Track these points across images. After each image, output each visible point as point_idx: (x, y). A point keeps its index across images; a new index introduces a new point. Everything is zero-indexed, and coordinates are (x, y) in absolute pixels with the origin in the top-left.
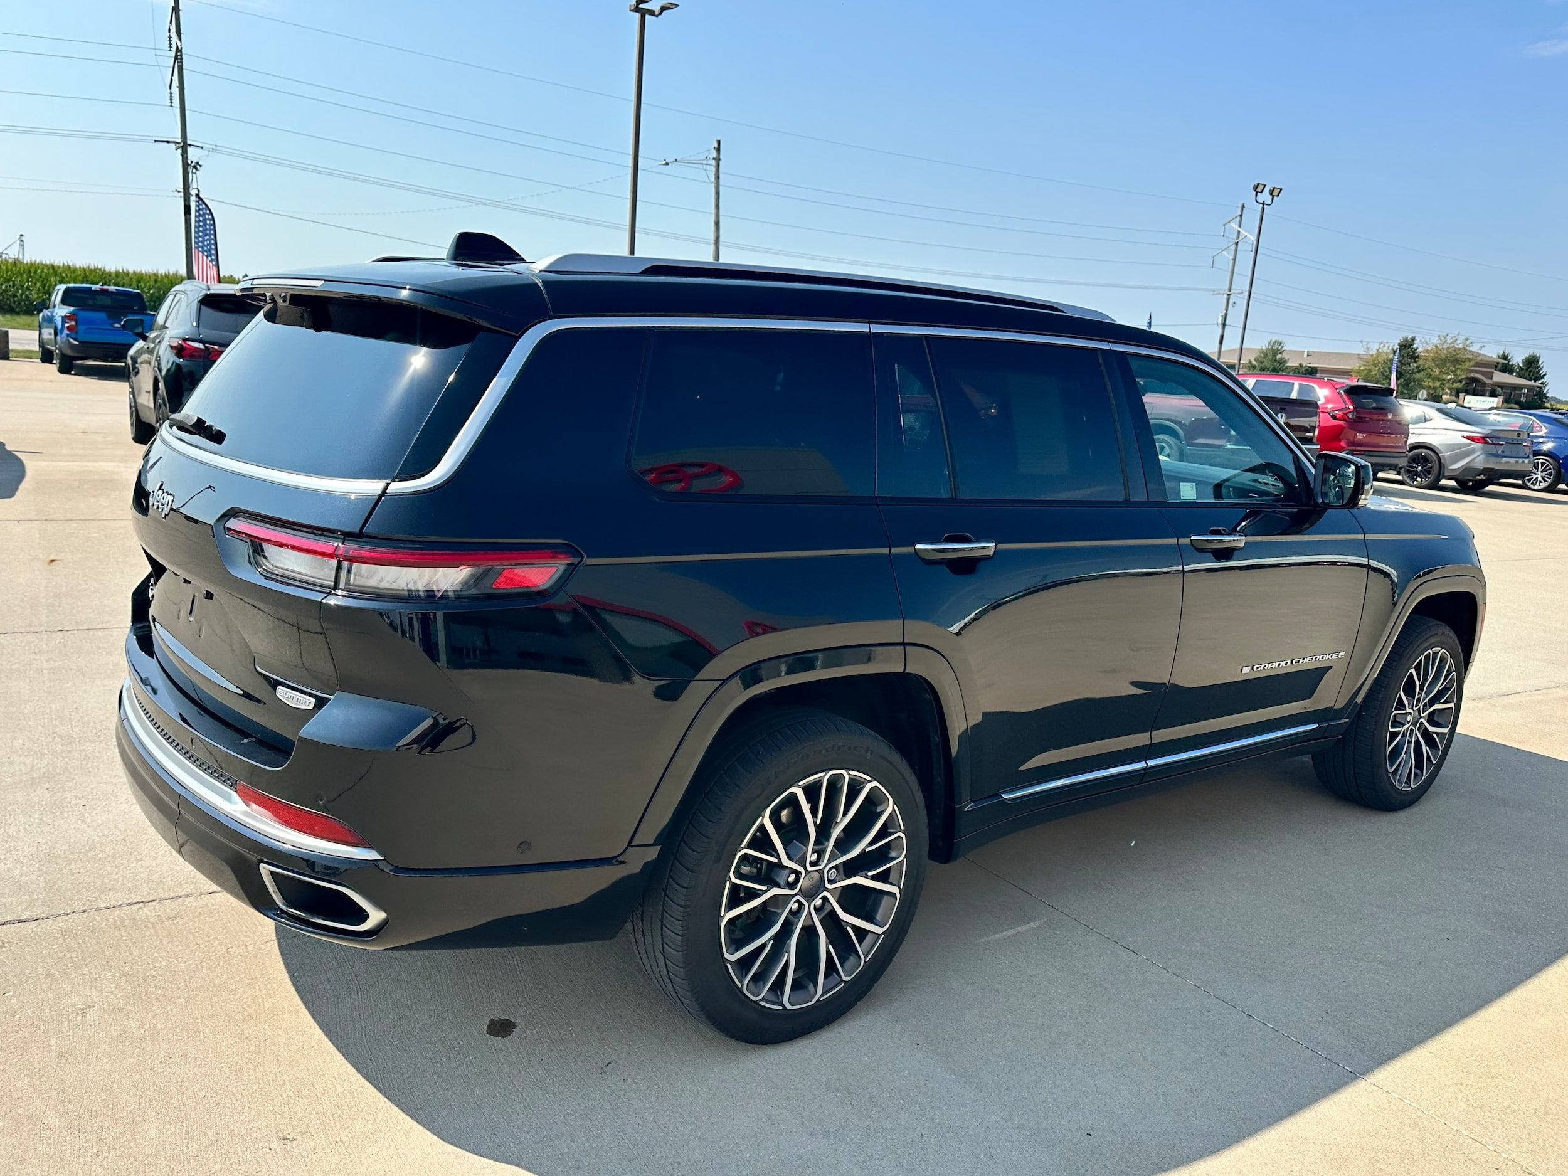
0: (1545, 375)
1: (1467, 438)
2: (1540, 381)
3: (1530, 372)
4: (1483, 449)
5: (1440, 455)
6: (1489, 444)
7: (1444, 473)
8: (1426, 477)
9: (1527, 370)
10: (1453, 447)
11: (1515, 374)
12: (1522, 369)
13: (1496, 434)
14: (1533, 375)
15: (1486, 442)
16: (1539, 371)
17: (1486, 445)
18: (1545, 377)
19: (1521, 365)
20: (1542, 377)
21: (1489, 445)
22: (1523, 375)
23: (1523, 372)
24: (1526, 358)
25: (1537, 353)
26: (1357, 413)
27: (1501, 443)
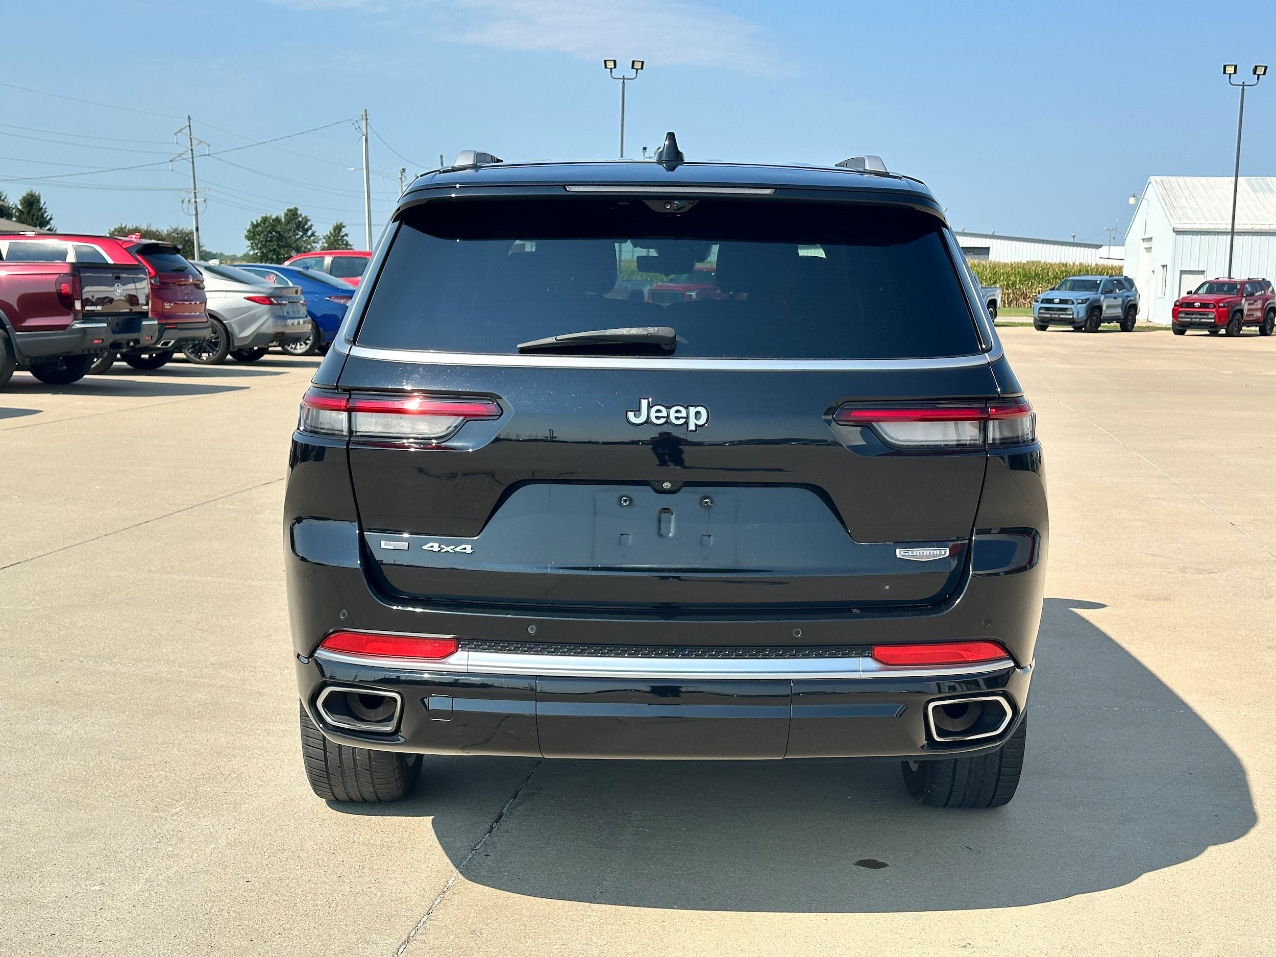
0: (51, 219)
1: (249, 299)
2: (48, 227)
3: (33, 215)
4: (270, 310)
5: (224, 322)
6: (275, 304)
7: (233, 343)
8: (214, 351)
9: (29, 212)
10: (237, 311)
11: (14, 219)
12: (21, 212)
13: (278, 292)
14: (37, 219)
15: (271, 303)
16: (43, 214)
17: (272, 306)
18: (52, 222)
19: (20, 207)
20: (48, 223)
21: (275, 306)
22: (26, 219)
23: (24, 216)
24: (24, 198)
25: (36, 191)
26: (160, 277)
27: (284, 302)
